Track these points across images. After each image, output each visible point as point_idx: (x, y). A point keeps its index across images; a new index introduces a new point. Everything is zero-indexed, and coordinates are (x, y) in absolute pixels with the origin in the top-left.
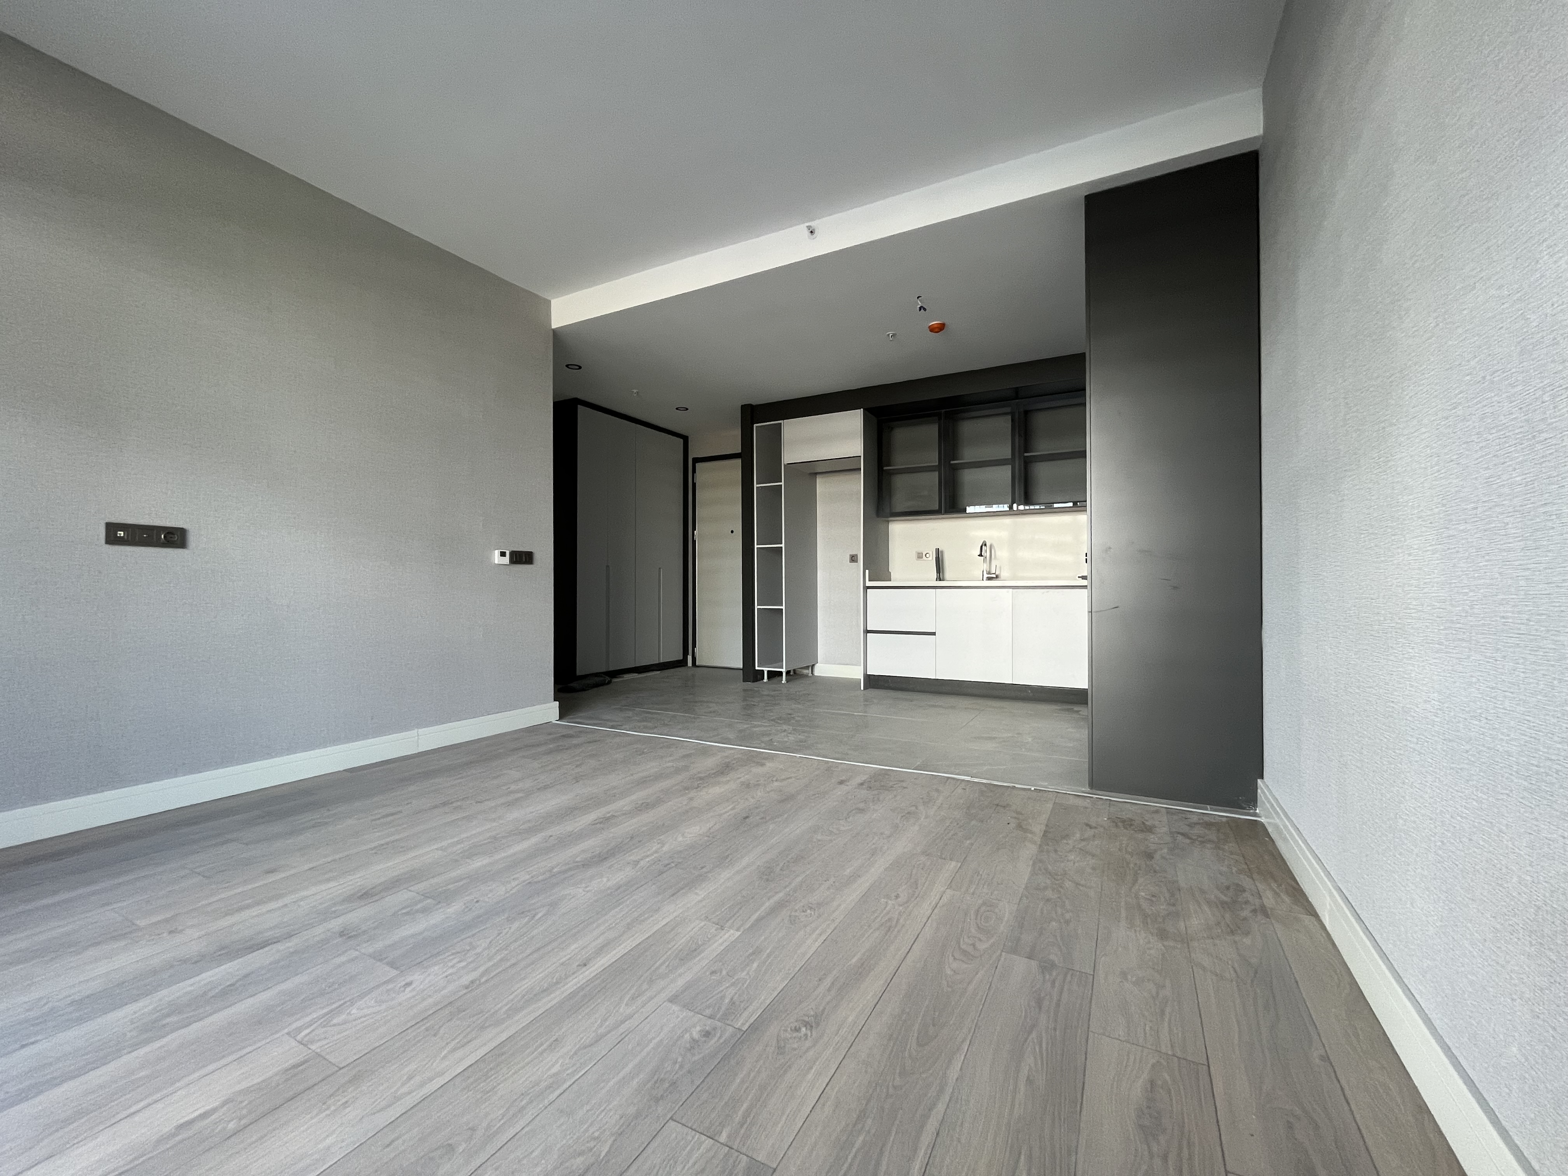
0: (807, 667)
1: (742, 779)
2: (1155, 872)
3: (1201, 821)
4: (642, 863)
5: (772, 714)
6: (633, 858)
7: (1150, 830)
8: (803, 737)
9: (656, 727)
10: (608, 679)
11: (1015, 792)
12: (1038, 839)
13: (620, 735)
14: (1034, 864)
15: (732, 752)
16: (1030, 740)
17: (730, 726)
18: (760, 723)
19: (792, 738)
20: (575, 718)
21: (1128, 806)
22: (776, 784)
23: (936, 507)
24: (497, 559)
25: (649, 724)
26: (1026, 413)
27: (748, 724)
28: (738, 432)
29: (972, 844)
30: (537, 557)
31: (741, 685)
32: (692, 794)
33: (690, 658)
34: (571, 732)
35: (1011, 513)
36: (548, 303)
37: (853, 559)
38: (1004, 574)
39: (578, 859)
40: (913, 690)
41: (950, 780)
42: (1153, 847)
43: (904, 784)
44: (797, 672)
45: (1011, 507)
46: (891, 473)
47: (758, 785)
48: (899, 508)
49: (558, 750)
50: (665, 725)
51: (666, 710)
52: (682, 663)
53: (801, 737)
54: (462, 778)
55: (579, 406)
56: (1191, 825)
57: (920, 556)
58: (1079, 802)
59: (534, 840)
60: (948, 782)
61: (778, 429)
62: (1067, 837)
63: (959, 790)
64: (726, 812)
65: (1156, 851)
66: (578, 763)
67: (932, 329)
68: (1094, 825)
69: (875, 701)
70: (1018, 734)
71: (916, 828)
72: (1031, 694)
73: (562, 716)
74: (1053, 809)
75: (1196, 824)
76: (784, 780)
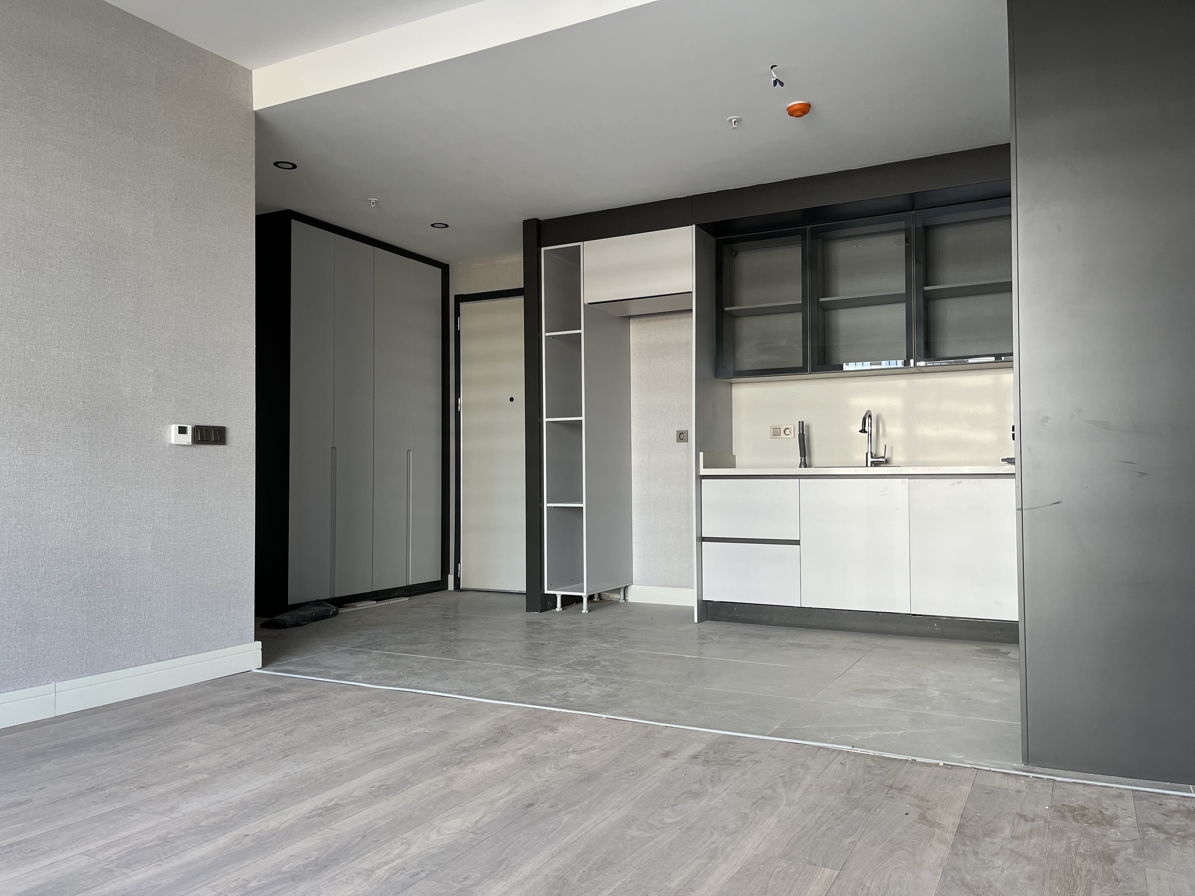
0: (617, 590)
1: (524, 751)
2: (1117, 880)
3: (1182, 808)
4: (379, 873)
5: (568, 657)
6: (366, 865)
7: (1110, 821)
8: (612, 690)
9: (401, 677)
10: (334, 608)
11: (916, 768)
12: (950, 837)
13: (348, 688)
14: (944, 873)
15: (511, 711)
16: (937, 693)
17: (507, 674)
18: (550, 670)
19: (595, 691)
20: (284, 665)
21: (1079, 789)
22: (572, 757)
23: (799, 363)
24: (173, 436)
25: (393, 673)
26: (927, 229)
27: (532, 671)
28: (518, 259)
29: (854, 843)
30: (232, 435)
31: (523, 616)
32: (454, 771)
33: (451, 578)
34: (279, 685)
35: (906, 370)
36: (248, 74)
37: (682, 436)
38: (897, 458)
39: (285, 868)
40: (769, 623)
41: (821, 750)
42: (1114, 845)
43: (756, 757)
44: (604, 597)
45: (906, 363)
46: (734, 316)
47: (548, 758)
48: (746, 364)
49: (260, 711)
50: (414, 674)
51: (418, 652)
52: (439, 586)
53: (609, 689)
54: (119, 752)
55: (292, 220)
56: (1169, 814)
57: (776, 432)
58: (1012, 784)
59: (222, 841)
60: (819, 753)
61: (575, 256)
62: (990, 833)
63: (836, 766)
64: (502, 798)
65: (1118, 851)
66: (288, 729)
67: (792, 112)
68: (1031, 816)
69: (715, 638)
70: (920, 685)
71: (774, 820)
72: (938, 629)
73: (266, 661)
74: (971, 794)
75: (1176, 811)
76: (585, 751)
